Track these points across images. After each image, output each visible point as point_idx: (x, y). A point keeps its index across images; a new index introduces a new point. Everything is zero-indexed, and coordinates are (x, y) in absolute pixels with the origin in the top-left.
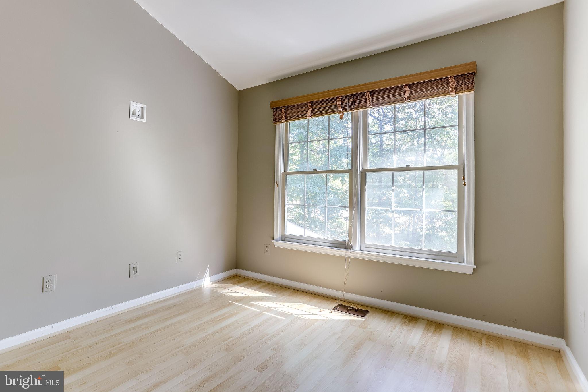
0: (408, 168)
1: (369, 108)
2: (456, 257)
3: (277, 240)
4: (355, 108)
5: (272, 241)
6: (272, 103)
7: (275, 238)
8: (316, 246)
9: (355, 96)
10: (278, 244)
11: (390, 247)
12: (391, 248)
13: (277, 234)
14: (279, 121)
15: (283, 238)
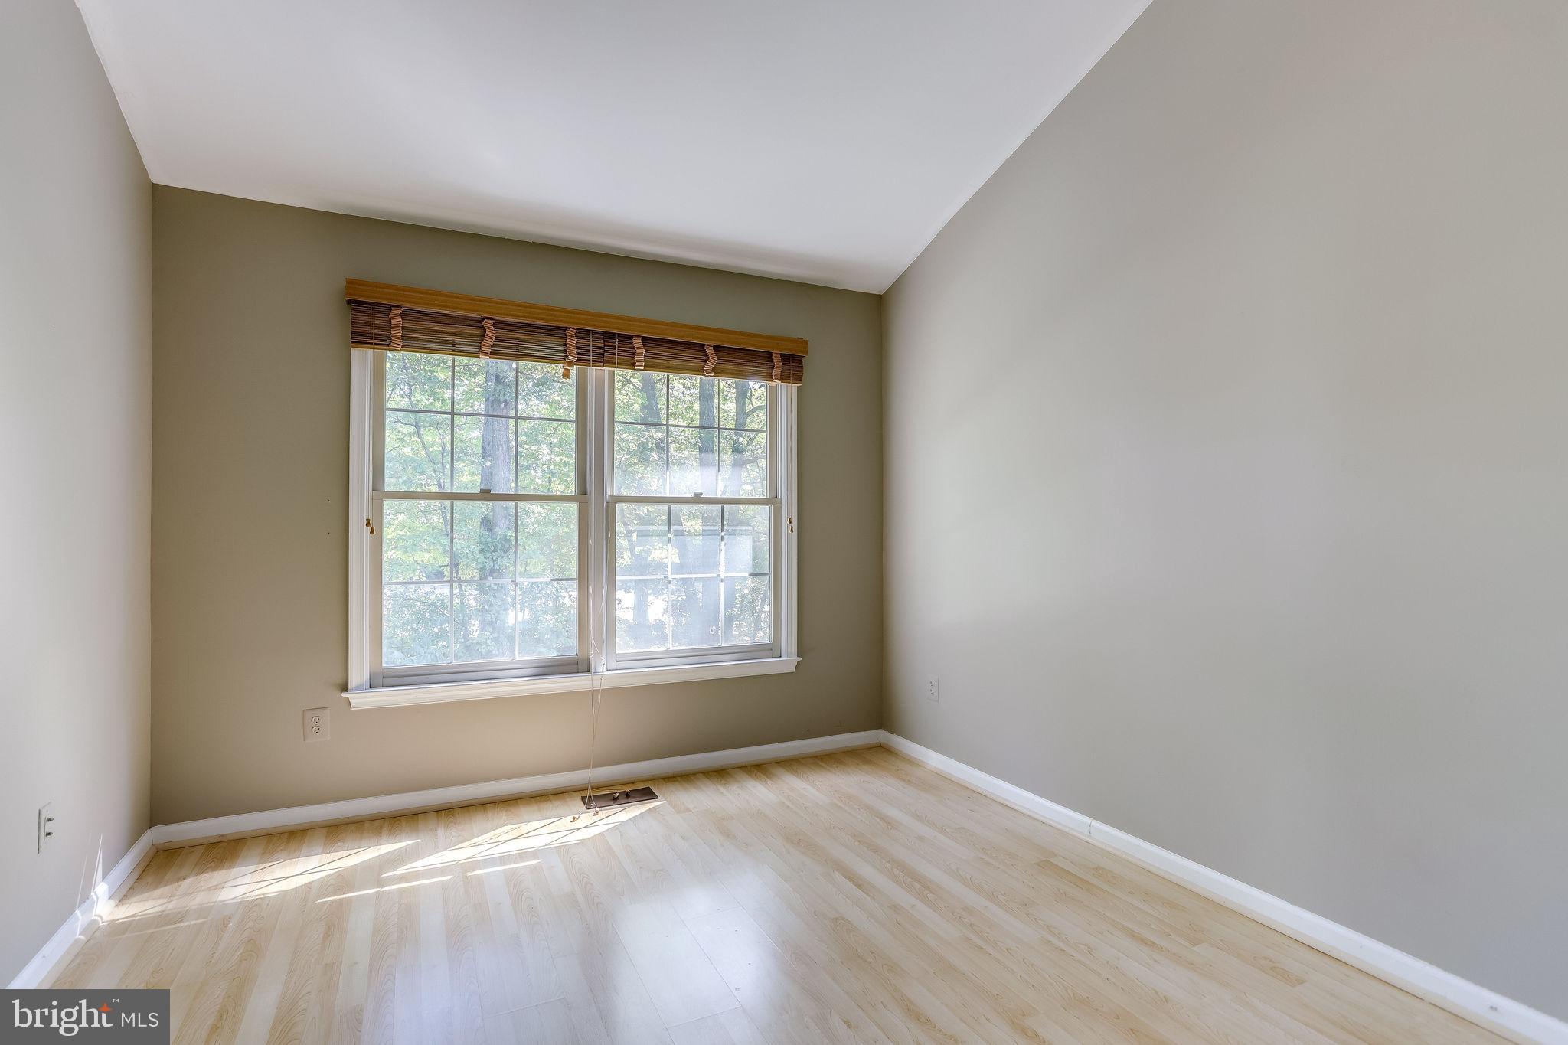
0: (697, 499)
1: (637, 370)
2: (771, 649)
3: (359, 688)
4: (607, 363)
5: (344, 695)
6: (351, 282)
7: (352, 684)
8: (492, 681)
9: (608, 336)
10: (361, 699)
11: (667, 651)
12: (668, 655)
13: (358, 674)
14: (375, 344)
15: (380, 680)
